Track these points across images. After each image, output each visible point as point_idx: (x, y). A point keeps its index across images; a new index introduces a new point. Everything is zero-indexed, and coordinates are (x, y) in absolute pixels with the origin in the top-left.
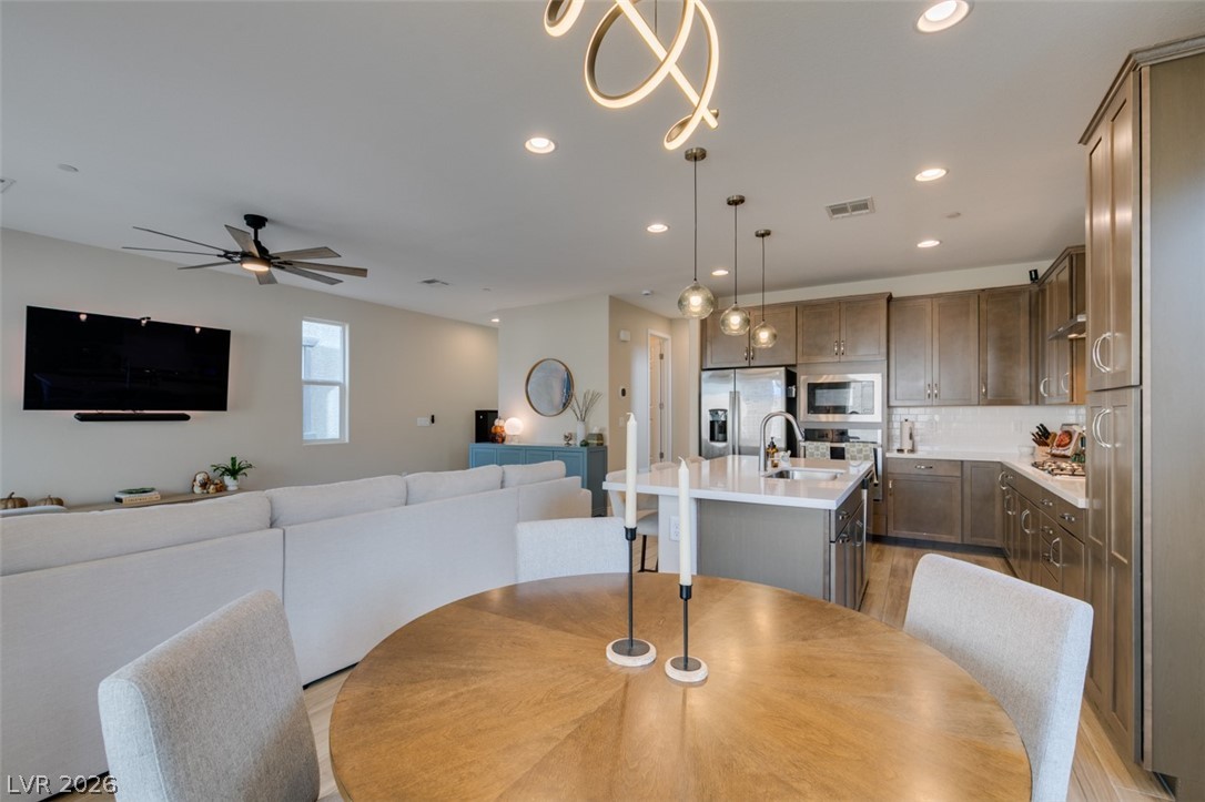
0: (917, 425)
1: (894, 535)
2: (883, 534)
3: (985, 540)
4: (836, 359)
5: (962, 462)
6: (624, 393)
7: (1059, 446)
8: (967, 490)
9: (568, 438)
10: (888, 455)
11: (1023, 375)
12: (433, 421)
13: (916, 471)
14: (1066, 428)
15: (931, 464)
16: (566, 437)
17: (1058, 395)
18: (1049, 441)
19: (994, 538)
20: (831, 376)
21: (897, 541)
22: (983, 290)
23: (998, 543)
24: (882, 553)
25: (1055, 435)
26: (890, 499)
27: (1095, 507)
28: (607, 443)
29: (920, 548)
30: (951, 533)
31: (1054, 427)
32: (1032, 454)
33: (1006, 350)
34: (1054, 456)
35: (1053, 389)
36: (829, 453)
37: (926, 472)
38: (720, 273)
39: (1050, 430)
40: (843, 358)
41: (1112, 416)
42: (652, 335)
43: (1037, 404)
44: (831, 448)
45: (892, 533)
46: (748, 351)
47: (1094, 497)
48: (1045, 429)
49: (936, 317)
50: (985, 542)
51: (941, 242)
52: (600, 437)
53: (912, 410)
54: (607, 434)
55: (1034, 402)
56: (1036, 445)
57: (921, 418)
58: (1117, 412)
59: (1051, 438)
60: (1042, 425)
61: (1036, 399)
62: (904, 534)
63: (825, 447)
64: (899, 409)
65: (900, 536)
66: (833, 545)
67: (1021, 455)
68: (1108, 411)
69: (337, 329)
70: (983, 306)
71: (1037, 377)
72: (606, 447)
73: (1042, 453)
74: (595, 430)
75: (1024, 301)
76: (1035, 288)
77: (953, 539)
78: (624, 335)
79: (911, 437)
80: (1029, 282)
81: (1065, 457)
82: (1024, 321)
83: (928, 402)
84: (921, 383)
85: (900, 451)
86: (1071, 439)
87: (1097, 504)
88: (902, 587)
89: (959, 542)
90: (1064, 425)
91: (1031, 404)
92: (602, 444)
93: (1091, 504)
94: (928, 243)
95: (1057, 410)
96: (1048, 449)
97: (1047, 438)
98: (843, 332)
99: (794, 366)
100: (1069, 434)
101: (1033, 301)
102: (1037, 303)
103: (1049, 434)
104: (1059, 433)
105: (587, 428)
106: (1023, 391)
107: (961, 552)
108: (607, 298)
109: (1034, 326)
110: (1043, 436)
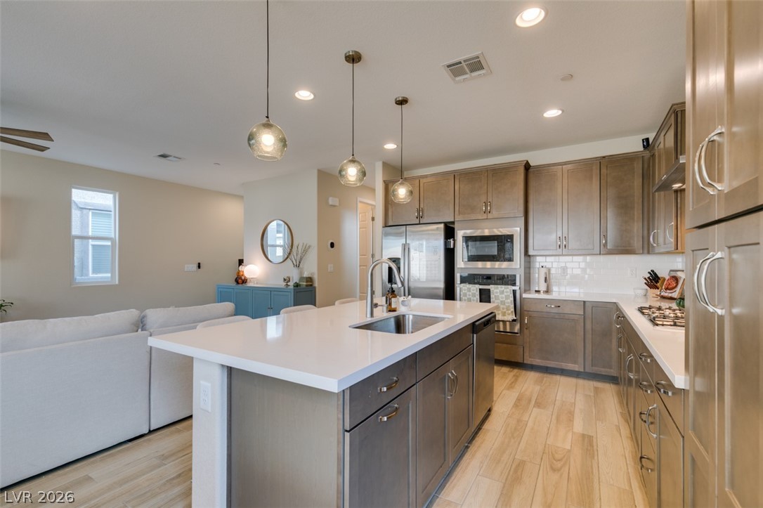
0: (553, 271)
1: (529, 363)
2: (520, 361)
3: (603, 369)
4: (485, 216)
5: (584, 302)
6: (332, 245)
7: (667, 289)
8: (589, 326)
9: (287, 280)
10: (525, 296)
11: (637, 227)
12: (199, 267)
13: (548, 310)
14: (673, 274)
15: (559, 304)
16: (285, 280)
17: (665, 244)
18: (658, 284)
19: (611, 368)
20: (480, 231)
21: (532, 368)
22: (604, 157)
23: (613, 372)
24: (516, 377)
25: (664, 279)
26: (526, 332)
27: (698, 388)
28: (316, 284)
29: (550, 373)
30: (575, 362)
31: (663, 273)
32: (645, 295)
33: (624, 207)
34: (663, 297)
35: (661, 240)
36: (478, 293)
37: (556, 310)
38: (390, 146)
39: (659, 276)
40: (490, 216)
41: (726, 263)
42: (360, 202)
43: (649, 253)
44: (480, 290)
45: (528, 361)
46: (419, 211)
47: (696, 374)
48: (655, 274)
49: (565, 181)
50: (604, 371)
51: (563, 111)
52: (310, 280)
53: (549, 259)
54: (316, 277)
55: (646, 251)
56: (649, 288)
57: (555, 265)
58: (735, 256)
59: (660, 282)
60: (652, 271)
61: (648, 249)
62: (537, 361)
63: (475, 289)
64: (538, 258)
65: (534, 363)
66: (347, 435)
67: (636, 296)
68: (719, 255)
69: (110, 196)
70: (604, 171)
71: (648, 230)
72: (315, 288)
73: (653, 295)
74: (306, 275)
75: (638, 167)
76: (647, 154)
77: (576, 367)
78: (331, 201)
79: (546, 281)
80: (642, 149)
81: (672, 298)
82: (638, 182)
83: (559, 251)
84: (553, 237)
85: (538, 292)
86: (677, 283)
87: (700, 385)
88: (519, 421)
89: (582, 370)
90: (671, 271)
91: (643, 253)
92: (311, 285)
93: (693, 383)
94: (552, 113)
95: (666, 258)
96: (658, 292)
97: (657, 282)
98: (490, 194)
99: (453, 223)
100: (676, 279)
101: (646, 166)
102: (649, 166)
103: (659, 278)
104: (667, 278)
105: (301, 273)
106: (637, 243)
107: (584, 379)
108: (316, 172)
109: (646, 186)
110: (654, 280)
